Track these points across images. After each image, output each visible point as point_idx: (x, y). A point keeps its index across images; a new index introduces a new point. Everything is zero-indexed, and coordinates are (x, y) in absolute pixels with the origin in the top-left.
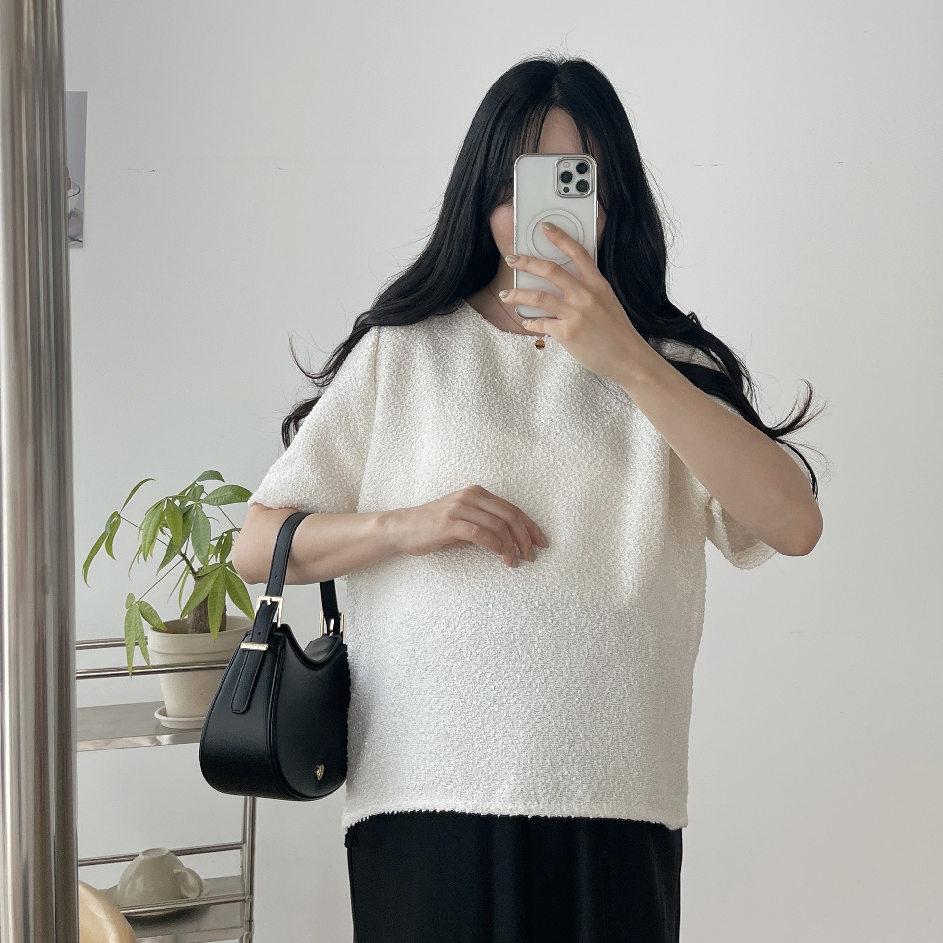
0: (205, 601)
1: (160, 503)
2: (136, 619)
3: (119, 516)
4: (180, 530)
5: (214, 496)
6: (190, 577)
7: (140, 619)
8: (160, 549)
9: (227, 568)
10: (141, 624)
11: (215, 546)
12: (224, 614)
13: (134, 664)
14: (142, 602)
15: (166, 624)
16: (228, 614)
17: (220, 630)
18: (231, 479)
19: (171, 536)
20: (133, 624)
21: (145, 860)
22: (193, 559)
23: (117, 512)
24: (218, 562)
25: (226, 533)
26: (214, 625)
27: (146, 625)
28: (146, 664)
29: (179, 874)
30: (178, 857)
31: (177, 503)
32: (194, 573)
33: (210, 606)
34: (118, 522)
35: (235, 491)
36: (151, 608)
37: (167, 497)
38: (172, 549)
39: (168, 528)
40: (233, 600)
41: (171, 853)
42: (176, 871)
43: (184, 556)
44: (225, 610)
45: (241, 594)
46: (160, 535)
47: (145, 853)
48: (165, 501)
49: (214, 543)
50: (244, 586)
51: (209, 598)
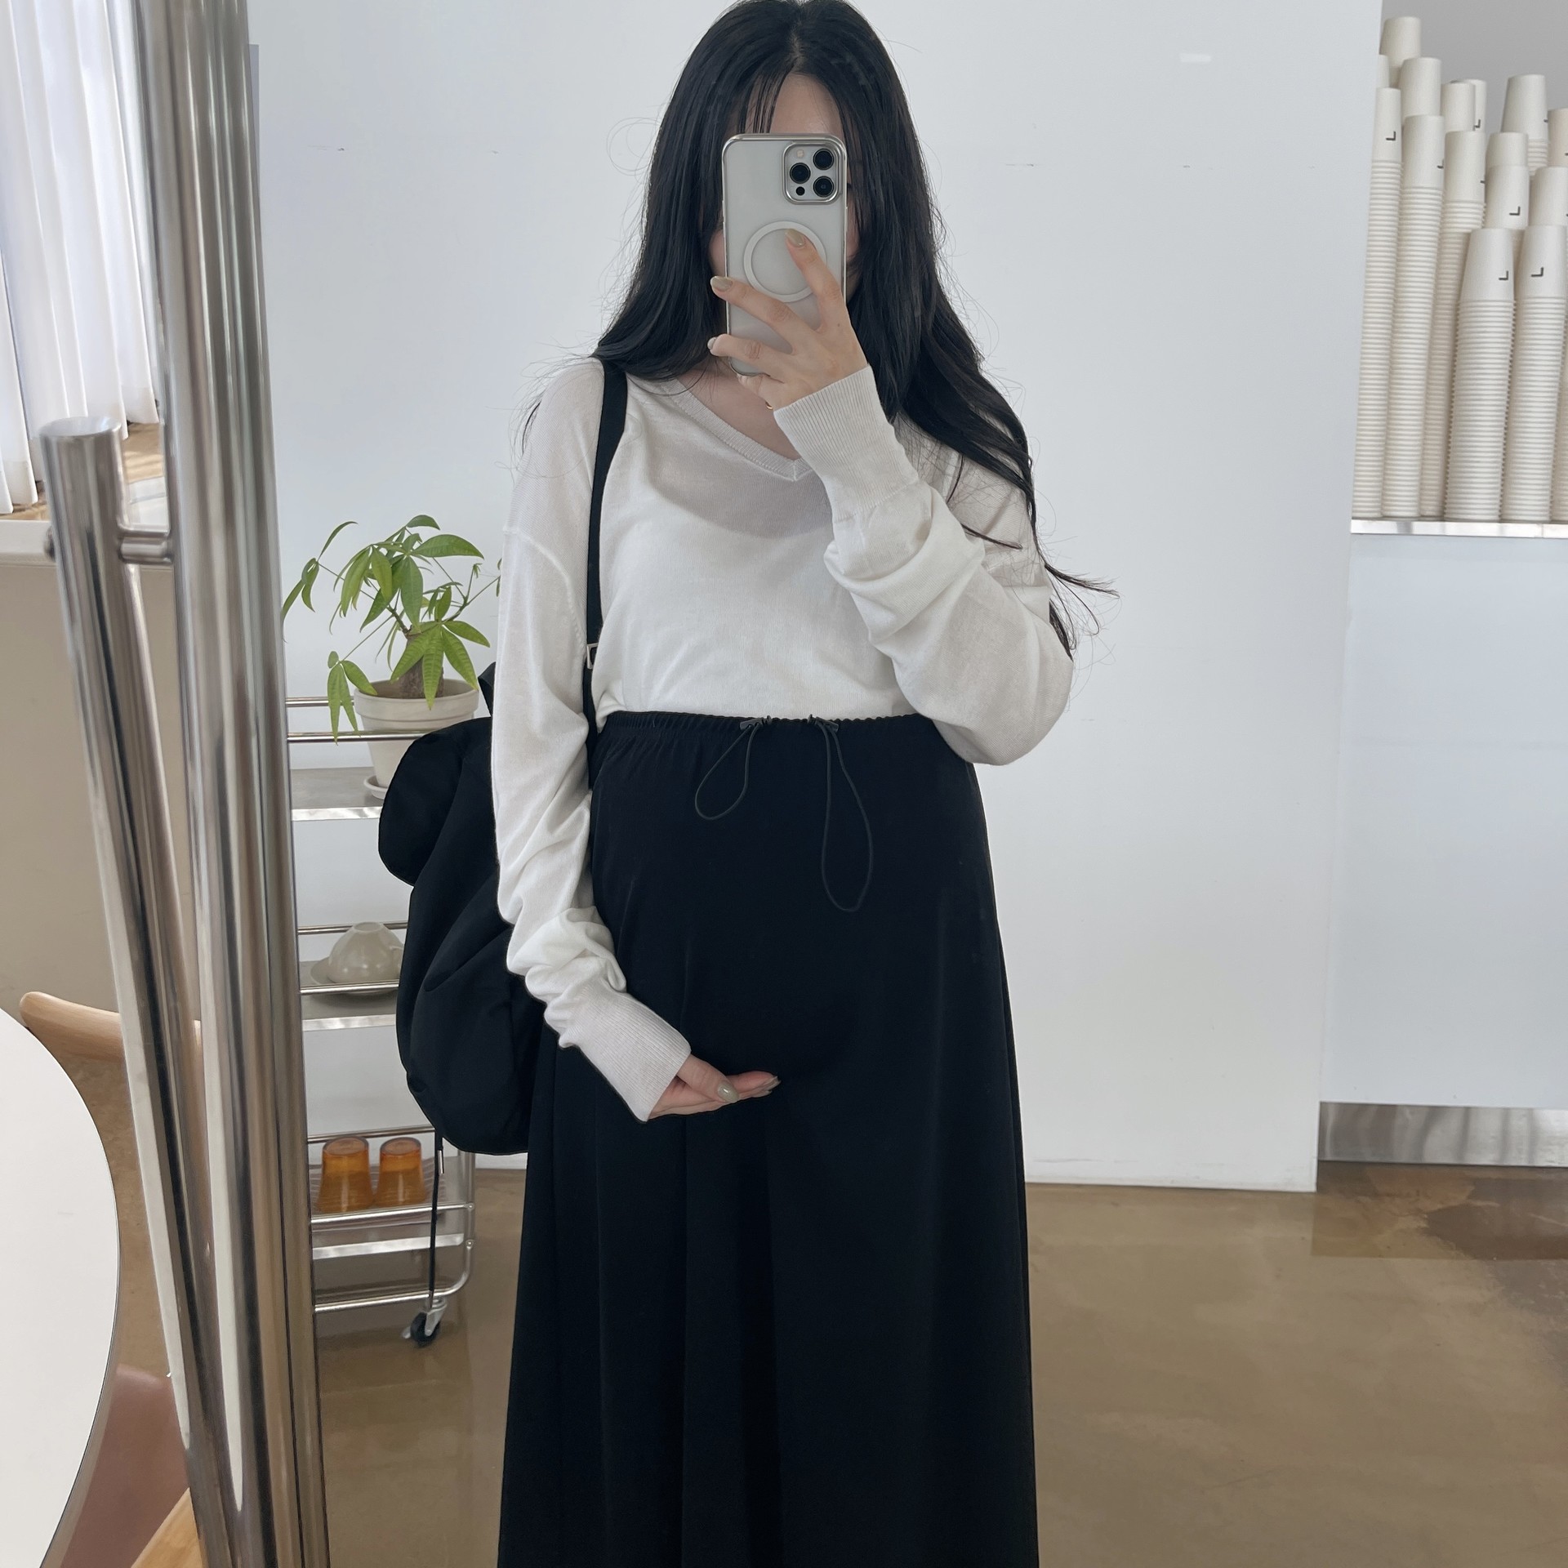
0: (420, 661)
1: (364, 552)
2: (340, 682)
3: (317, 563)
4: (389, 584)
5: (428, 547)
6: (400, 634)
7: (346, 681)
8: (365, 603)
9: (443, 626)
10: (347, 687)
11: (429, 599)
12: (441, 677)
13: (340, 730)
14: (348, 662)
15: (375, 685)
16: (445, 677)
17: (436, 697)
18: (448, 526)
19: (378, 588)
20: (337, 686)
21: (357, 934)
22: (402, 614)
23: (314, 559)
24: (433, 619)
25: (443, 587)
26: (430, 689)
27: (352, 688)
28: (353, 730)
29: (395, 949)
31: (384, 551)
32: (405, 631)
33: (425, 668)
34: (316, 571)
35: (452, 541)
36: (358, 668)
37: (372, 545)
38: (379, 604)
39: (373, 578)
40: (452, 664)
42: (391, 948)
43: (393, 611)
44: (442, 673)
45: (461, 657)
46: (364, 586)
47: (358, 926)
48: (369, 549)
49: (429, 597)
50: (463, 649)
51: (424, 659)
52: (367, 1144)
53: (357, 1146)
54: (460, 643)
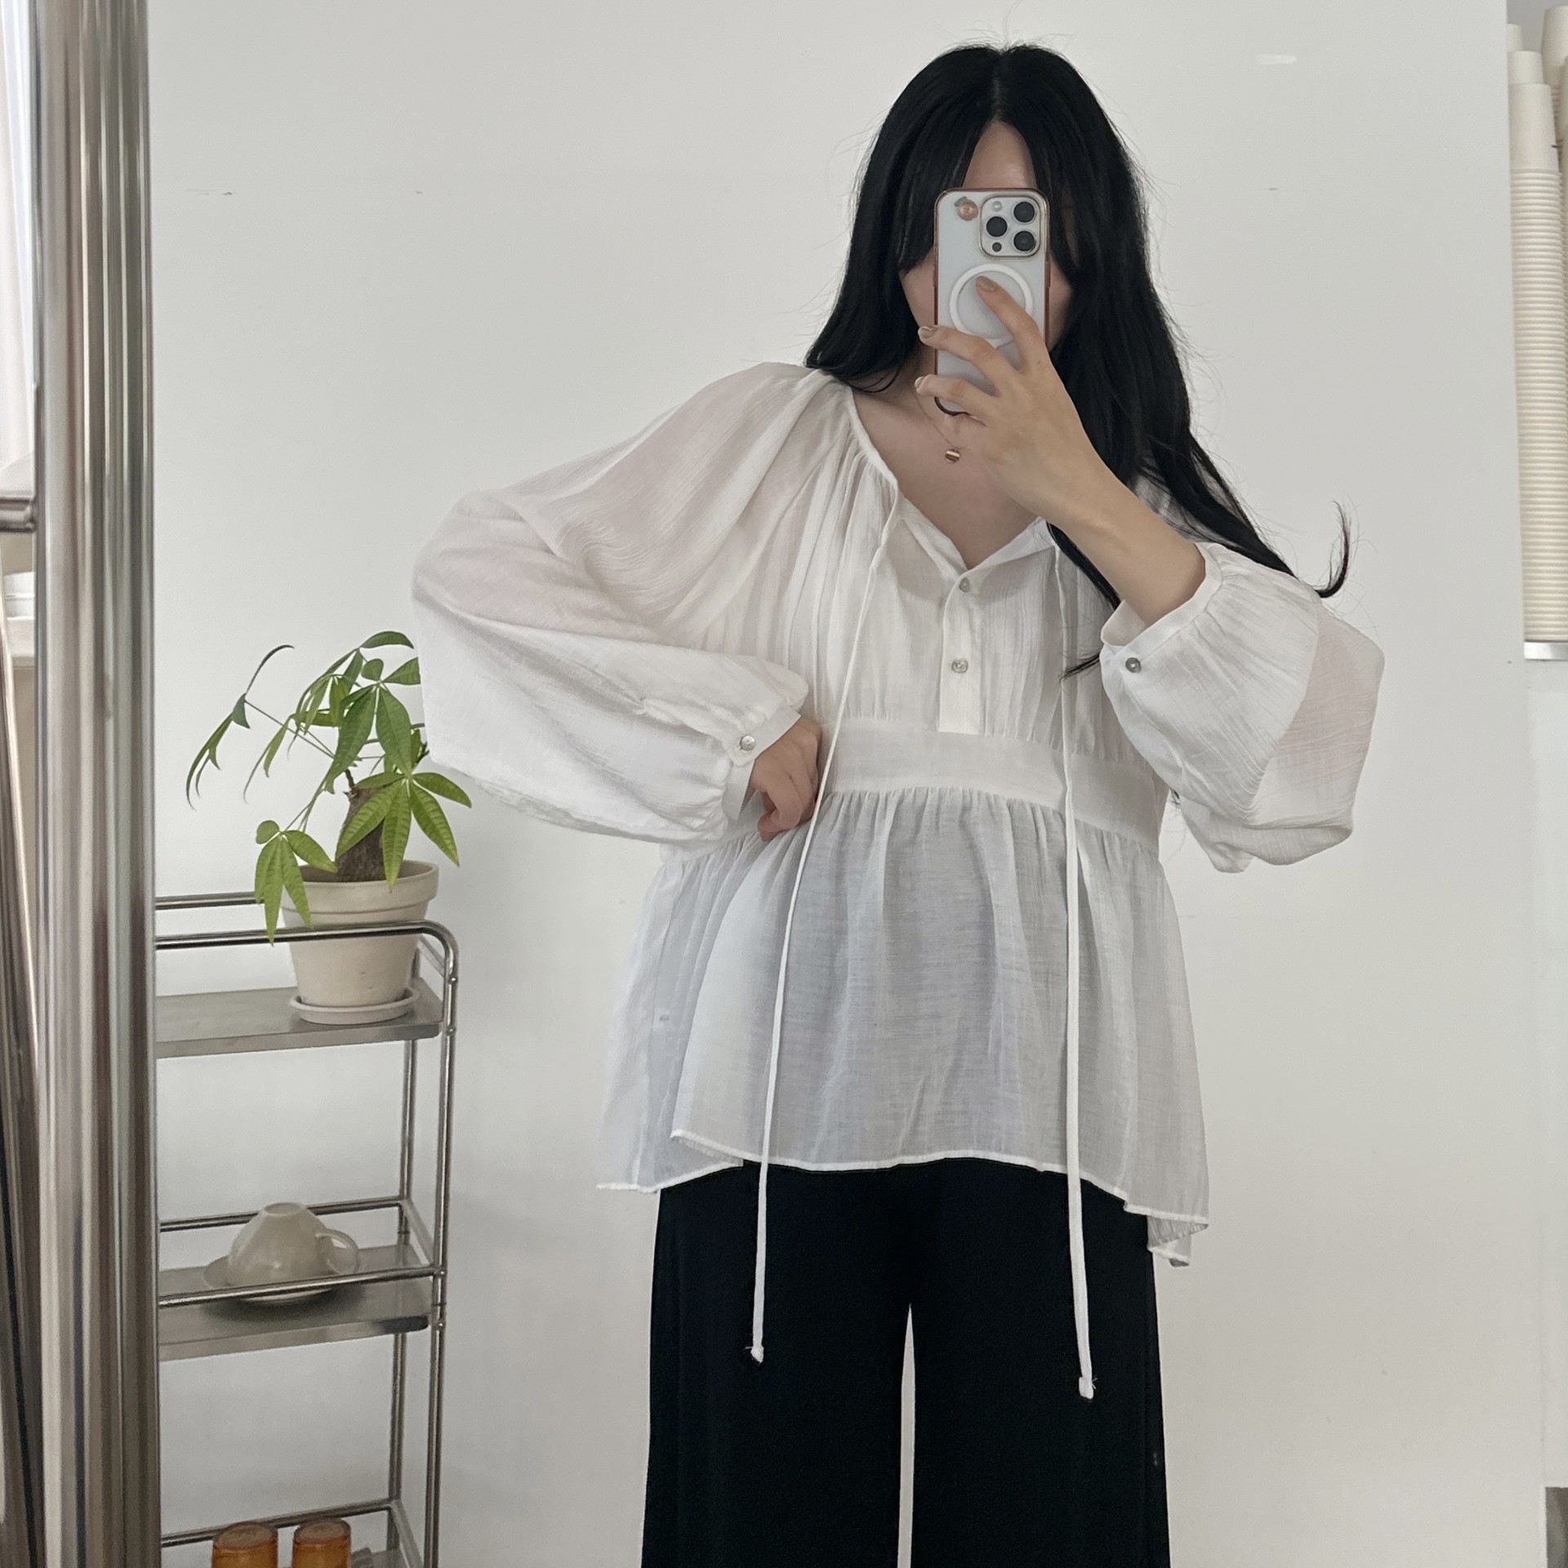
17: (400, 876)
21: (268, 1220)
26: (392, 870)
29: (323, 1238)
30: (321, 1217)
33: (385, 839)
40: (424, 830)
41: (308, 1211)
45: (436, 822)
47: (270, 1209)
50: (439, 809)
51: (385, 824)
52: (275, 1535)
53: (263, 1535)
54: (435, 802)
